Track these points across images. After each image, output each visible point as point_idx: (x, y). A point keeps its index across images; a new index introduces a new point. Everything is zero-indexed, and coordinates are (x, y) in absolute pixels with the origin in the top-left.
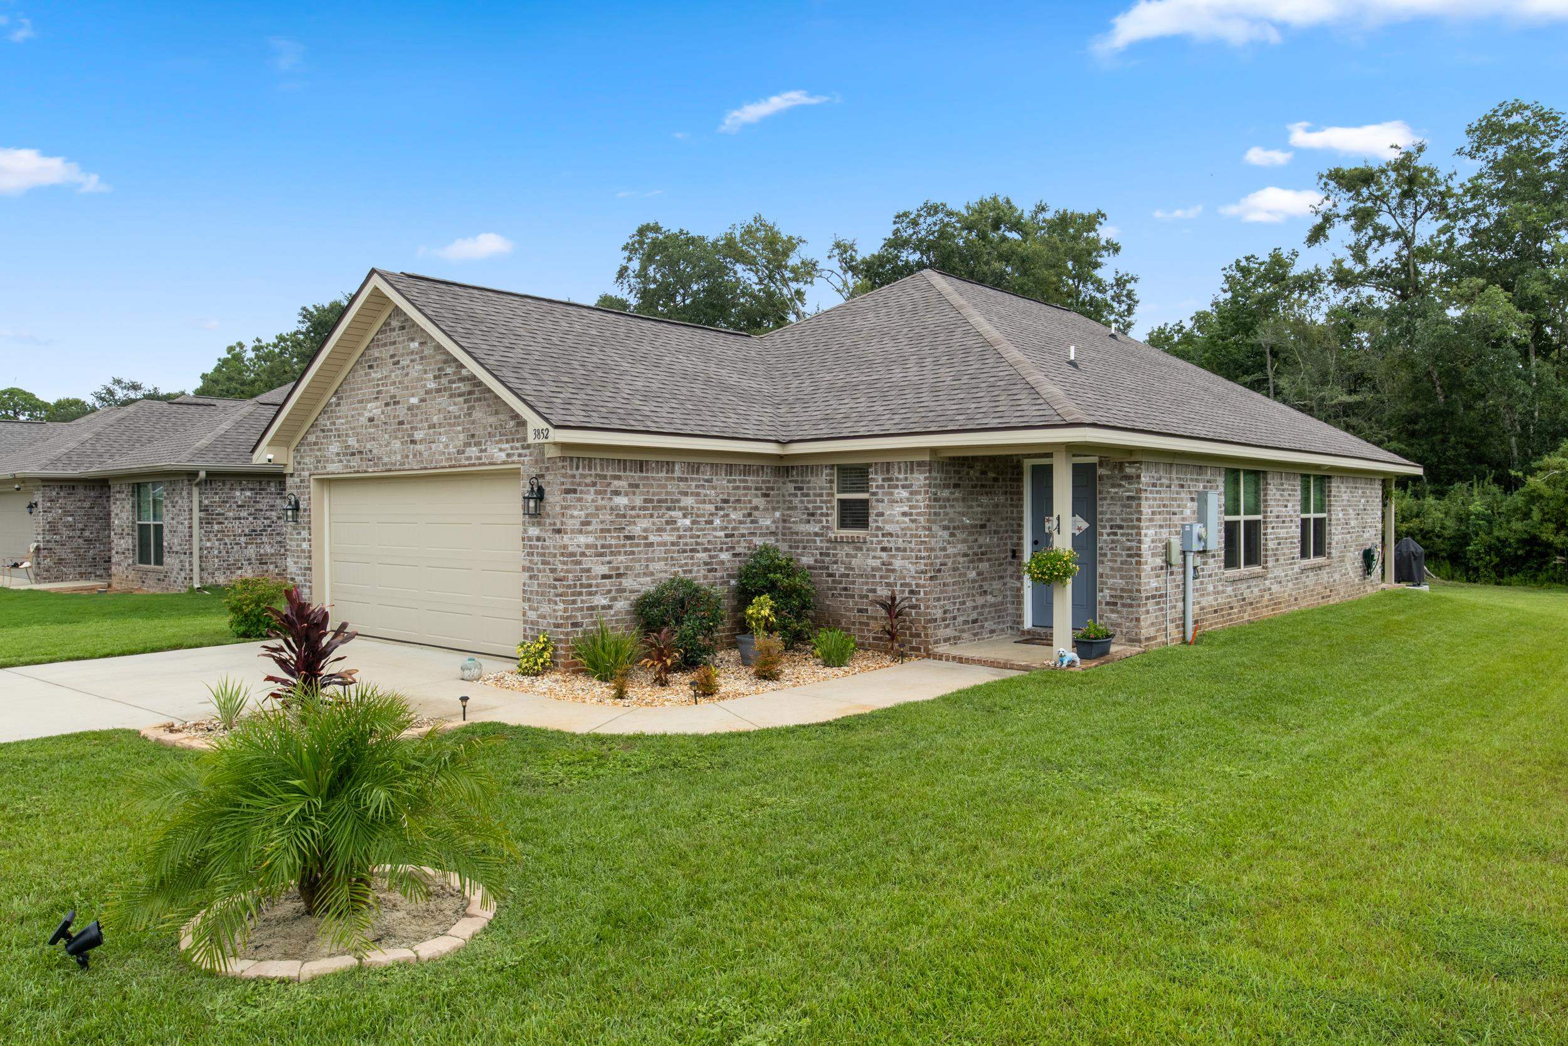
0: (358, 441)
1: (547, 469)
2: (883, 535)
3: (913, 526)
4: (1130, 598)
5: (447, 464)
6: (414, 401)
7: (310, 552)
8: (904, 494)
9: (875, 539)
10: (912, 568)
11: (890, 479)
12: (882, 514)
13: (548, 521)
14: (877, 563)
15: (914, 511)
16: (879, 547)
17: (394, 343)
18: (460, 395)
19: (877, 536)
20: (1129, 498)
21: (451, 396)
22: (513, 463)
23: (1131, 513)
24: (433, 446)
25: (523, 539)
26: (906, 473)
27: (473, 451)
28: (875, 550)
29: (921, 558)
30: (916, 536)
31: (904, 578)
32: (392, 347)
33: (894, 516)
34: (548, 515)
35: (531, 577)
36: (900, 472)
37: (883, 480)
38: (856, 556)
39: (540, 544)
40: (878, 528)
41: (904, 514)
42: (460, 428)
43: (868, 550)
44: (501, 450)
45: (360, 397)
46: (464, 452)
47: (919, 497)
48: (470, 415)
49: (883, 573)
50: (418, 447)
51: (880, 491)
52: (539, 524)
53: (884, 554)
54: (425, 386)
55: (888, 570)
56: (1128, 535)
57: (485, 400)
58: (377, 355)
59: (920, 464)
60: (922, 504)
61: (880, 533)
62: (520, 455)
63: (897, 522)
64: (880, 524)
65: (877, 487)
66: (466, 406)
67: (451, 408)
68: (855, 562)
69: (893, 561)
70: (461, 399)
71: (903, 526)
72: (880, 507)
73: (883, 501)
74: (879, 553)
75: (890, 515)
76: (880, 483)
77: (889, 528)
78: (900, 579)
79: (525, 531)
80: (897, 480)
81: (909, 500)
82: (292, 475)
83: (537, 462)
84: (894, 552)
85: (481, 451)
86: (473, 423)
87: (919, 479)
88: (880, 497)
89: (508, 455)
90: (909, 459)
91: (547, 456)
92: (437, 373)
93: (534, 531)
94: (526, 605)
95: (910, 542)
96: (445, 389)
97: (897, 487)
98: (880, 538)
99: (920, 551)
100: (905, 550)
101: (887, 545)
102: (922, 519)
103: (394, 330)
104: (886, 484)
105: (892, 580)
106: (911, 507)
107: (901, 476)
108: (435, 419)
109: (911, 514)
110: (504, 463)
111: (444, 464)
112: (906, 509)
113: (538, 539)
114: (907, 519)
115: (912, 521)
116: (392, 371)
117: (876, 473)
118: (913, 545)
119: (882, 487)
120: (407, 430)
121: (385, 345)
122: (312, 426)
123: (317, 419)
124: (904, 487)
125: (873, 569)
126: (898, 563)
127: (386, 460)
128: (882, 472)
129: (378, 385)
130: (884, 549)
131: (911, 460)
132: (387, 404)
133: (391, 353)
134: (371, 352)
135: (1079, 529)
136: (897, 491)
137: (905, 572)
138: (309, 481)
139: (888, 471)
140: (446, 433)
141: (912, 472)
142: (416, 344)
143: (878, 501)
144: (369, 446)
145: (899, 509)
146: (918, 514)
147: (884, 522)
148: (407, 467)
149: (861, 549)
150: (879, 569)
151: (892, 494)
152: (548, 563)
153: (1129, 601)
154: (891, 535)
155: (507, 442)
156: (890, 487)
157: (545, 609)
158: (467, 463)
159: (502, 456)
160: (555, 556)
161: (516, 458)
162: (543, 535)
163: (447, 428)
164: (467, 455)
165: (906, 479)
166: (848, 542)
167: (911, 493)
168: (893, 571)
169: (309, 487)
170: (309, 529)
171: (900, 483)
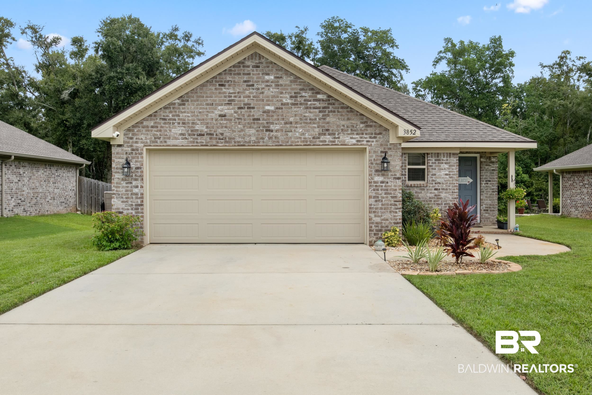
0: (207, 127)
1: (390, 149)
2: (435, 183)
3: (451, 179)
4: (493, 208)
5: (302, 144)
6: (271, 108)
7: (142, 194)
8: (446, 166)
9: (431, 185)
10: (450, 197)
11: (439, 160)
12: (435, 175)
13: (390, 174)
14: (432, 195)
15: (451, 173)
16: (433, 188)
17: (249, 74)
18: (314, 108)
19: (432, 184)
20: (493, 170)
21: (307, 108)
22: (361, 145)
23: (494, 176)
24: (290, 134)
25: (370, 183)
26: (447, 157)
27: (328, 138)
28: (431, 190)
29: (455, 193)
30: (452, 183)
31: (446, 201)
32: (246, 76)
33: (441, 175)
34: (391, 171)
35: (376, 201)
36: (444, 157)
37: (435, 160)
38: (421, 193)
39: (384, 185)
40: (433, 180)
41: (446, 175)
42: (316, 125)
43: (428, 190)
44: (352, 138)
45: (209, 102)
46: (319, 138)
47: (453, 168)
48: (324, 119)
49: (436, 200)
50: (274, 133)
51: (434, 165)
52: (383, 175)
53: (436, 192)
54: (281, 100)
55: (438, 198)
56: (493, 184)
57: (338, 112)
58: (228, 79)
59: (454, 154)
60: (455, 171)
61: (434, 183)
62: (368, 141)
63: (443, 178)
64: (434, 179)
65: (432, 163)
66: (321, 114)
67: (307, 115)
68: (420, 195)
69: (441, 194)
70: (317, 110)
71: (446, 179)
72: (434, 172)
73: (435, 169)
74: (433, 191)
75: (439, 175)
76: (434, 161)
77: (438, 180)
78: (444, 201)
79: (372, 179)
80: (443, 160)
81: (448, 169)
82: (119, 146)
83: (381, 145)
84: (441, 191)
85: (335, 138)
86: (328, 123)
87: (454, 161)
88: (434, 167)
89: (358, 141)
90: (448, 152)
91: (390, 142)
92: (293, 94)
93: (378, 179)
94: (372, 215)
95: (450, 186)
96: (301, 104)
97: (442, 163)
98: (434, 185)
99: (454, 190)
100: (447, 189)
101: (437, 187)
102: (455, 176)
103: (248, 67)
104: (437, 162)
105: (440, 202)
106: (449, 172)
107: (445, 159)
108: (291, 119)
109: (450, 175)
110: (354, 145)
111: (299, 143)
112: (447, 172)
113: (382, 182)
114: (448, 177)
115: (450, 177)
116: (246, 90)
117: (432, 157)
118: (451, 187)
119: (435, 163)
120: (262, 123)
121: (239, 74)
122: (151, 116)
123: (156, 112)
124: (446, 163)
125: (430, 198)
126: (443, 195)
127: (238, 139)
128: (435, 157)
129: (231, 97)
130: (436, 189)
131: (450, 153)
132: (240, 108)
133: (245, 79)
134: (223, 76)
135: (469, 182)
136: (442, 165)
137: (447, 199)
138: (142, 150)
139: (438, 157)
140: (301, 127)
141: (450, 157)
142: (272, 77)
143: (432, 169)
144: (220, 131)
145: (443, 172)
146: (453, 175)
147: (436, 178)
148: (261, 144)
149: (424, 190)
150: (433, 198)
151: (440, 166)
152: (391, 194)
153: (493, 209)
154: (440, 183)
155: (357, 134)
156: (438, 163)
157: (388, 215)
158: (321, 144)
159: (354, 141)
160: (396, 190)
161: (365, 143)
162: (386, 180)
163: (303, 125)
164: (321, 139)
165: (447, 160)
166: (417, 187)
167: (450, 166)
168: (441, 198)
169: (142, 154)
170: (142, 179)
171: (444, 162)
